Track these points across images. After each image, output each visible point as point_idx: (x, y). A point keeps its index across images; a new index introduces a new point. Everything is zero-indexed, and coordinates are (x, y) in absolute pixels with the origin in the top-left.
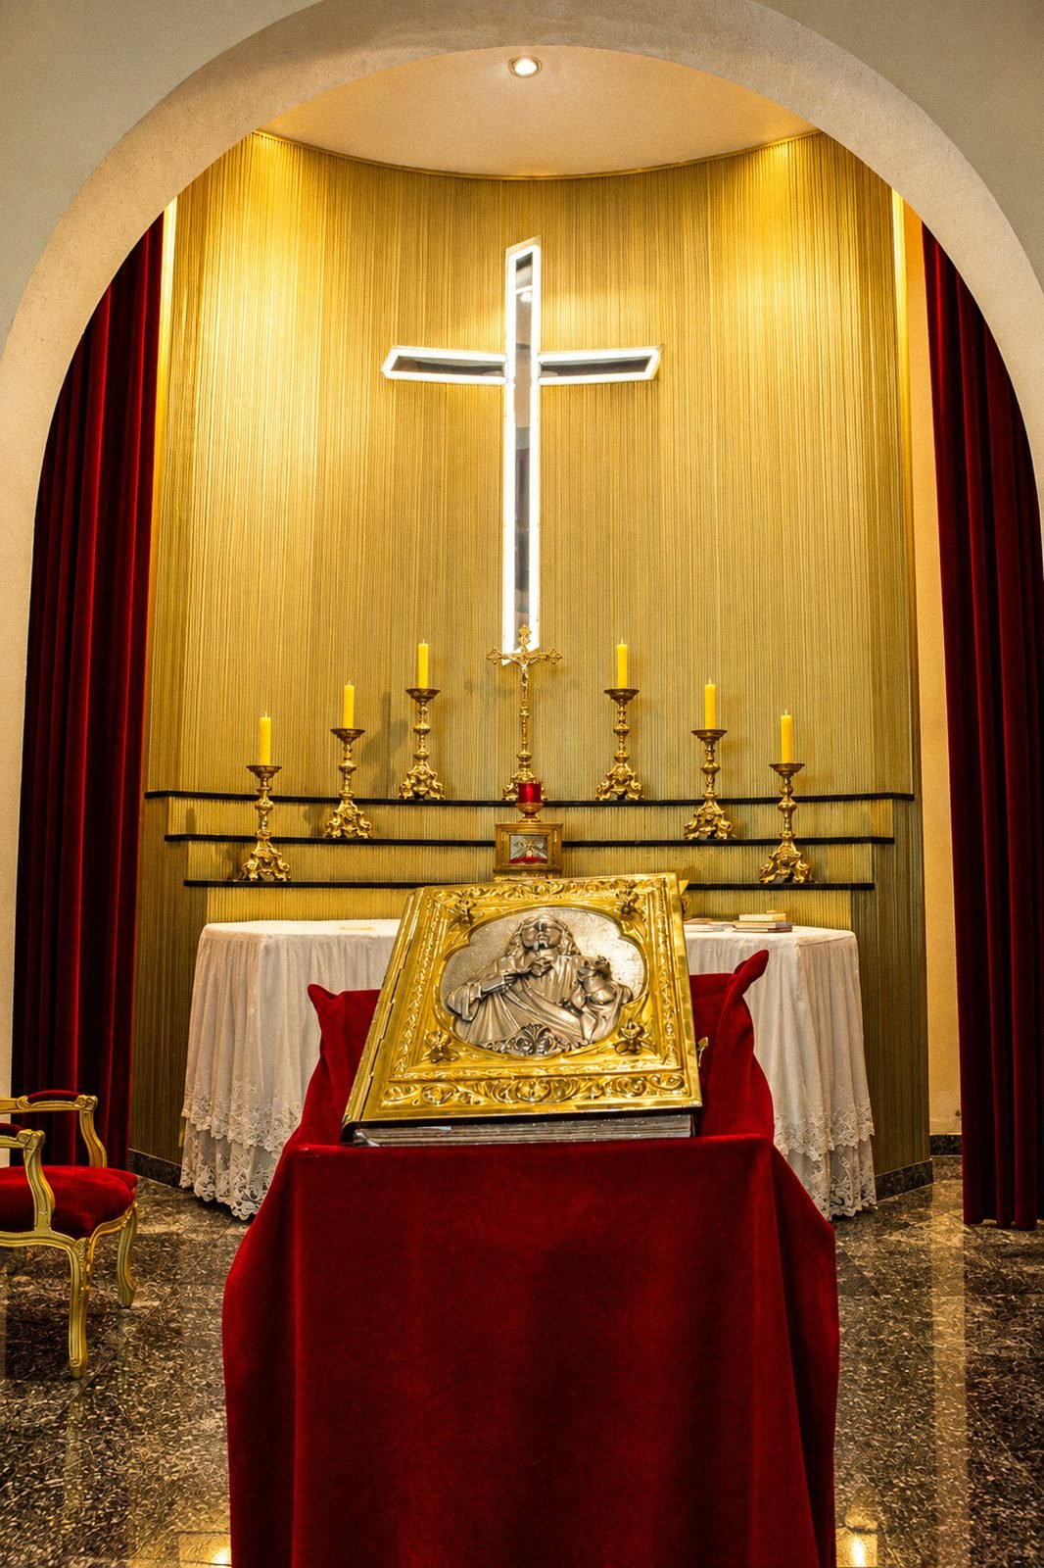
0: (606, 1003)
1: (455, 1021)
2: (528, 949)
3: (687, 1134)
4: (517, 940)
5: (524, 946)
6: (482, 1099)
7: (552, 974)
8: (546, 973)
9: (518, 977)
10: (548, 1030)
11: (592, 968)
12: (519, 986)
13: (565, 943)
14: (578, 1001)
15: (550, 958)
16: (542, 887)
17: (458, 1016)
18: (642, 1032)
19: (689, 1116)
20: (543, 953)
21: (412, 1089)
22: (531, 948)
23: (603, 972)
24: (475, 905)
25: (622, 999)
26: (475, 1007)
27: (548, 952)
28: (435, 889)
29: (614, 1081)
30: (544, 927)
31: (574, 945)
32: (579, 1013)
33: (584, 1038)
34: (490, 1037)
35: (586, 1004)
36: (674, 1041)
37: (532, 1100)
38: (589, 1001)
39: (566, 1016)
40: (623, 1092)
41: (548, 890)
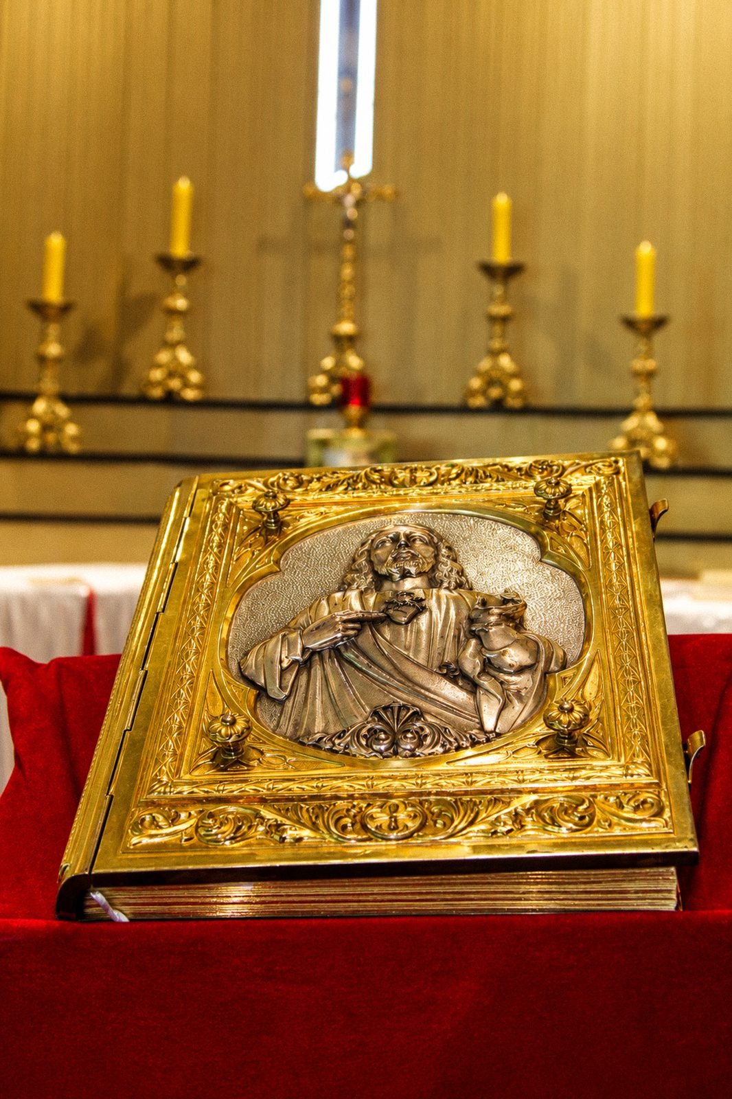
0: (521, 670)
1: (258, 698)
2: (380, 580)
3: (671, 906)
4: (362, 561)
5: (375, 573)
6: (306, 833)
7: (423, 620)
8: (415, 616)
9: (364, 623)
10: (418, 715)
11: (496, 611)
12: (366, 640)
13: (445, 568)
14: (471, 664)
15: (420, 593)
16: (403, 475)
17: (262, 692)
18: (585, 719)
19: (673, 869)
20: (408, 584)
21: (183, 815)
22: (389, 577)
23: (514, 617)
24: (288, 502)
25: (548, 661)
26: (290, 678)
27: (418, 581)
28: (218, 475)
29: (537, 803)
30: (410, 539)
31: (461, 573)
32: (473, 687)
33: (482, 728)
34: (319, 726)
35: (484, 671)
36: (644, 737)
37: (393, 835)
38: (489, 666)
39: (453, 693)
40: (554, 822)
41: (413, 481)
